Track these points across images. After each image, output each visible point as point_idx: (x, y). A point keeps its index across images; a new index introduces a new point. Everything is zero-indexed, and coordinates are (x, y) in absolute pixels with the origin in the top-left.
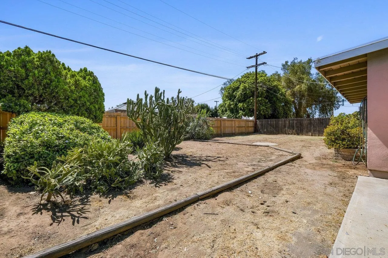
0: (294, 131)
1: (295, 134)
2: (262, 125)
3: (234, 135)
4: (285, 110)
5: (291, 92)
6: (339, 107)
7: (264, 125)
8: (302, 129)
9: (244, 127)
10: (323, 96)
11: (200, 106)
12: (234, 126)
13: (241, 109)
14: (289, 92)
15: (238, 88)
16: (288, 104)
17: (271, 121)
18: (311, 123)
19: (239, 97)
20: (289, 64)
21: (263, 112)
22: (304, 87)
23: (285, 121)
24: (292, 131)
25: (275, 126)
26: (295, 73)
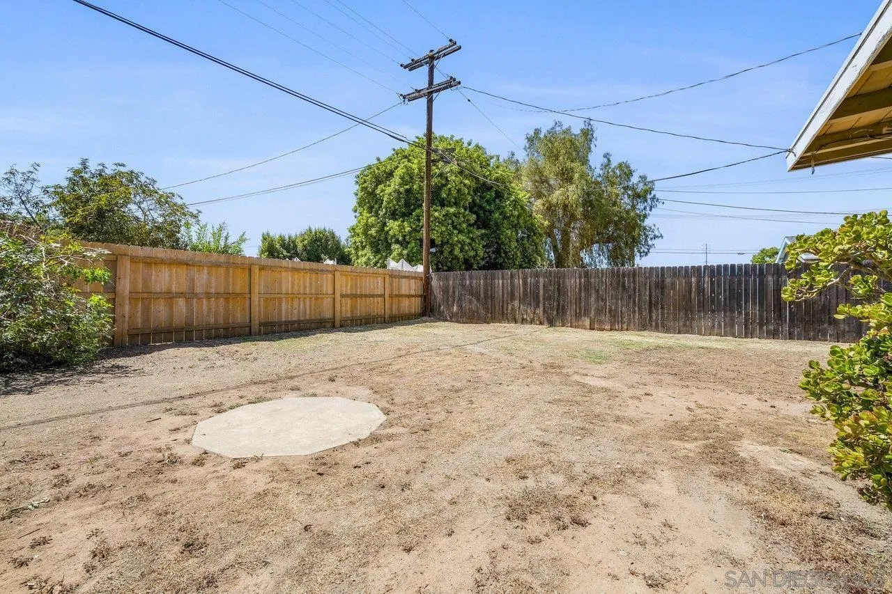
0: (540, 311)
1: (541, 323)
2: (445, 290)
3: (329, 325)
4: (525, 250)
5: (544, 205)
6: (648, 250)
7: (451, 291)
8: (563, 307)
9: (378, 296)
10: (616, 224)
11: (314, 233)
12: (330, 291)
13: (397, 242)
14: (538, 204)
15: (390, 175)
16: (535, 234)
17: (471, 278)
18: (587, 287)
19: (392, 201)
20: (542, 136)
21: (461, 251)
22: (573, 193)
23: (512, 277)
24: (534, 313)
25: (482, 296)
26: (553, 156)
